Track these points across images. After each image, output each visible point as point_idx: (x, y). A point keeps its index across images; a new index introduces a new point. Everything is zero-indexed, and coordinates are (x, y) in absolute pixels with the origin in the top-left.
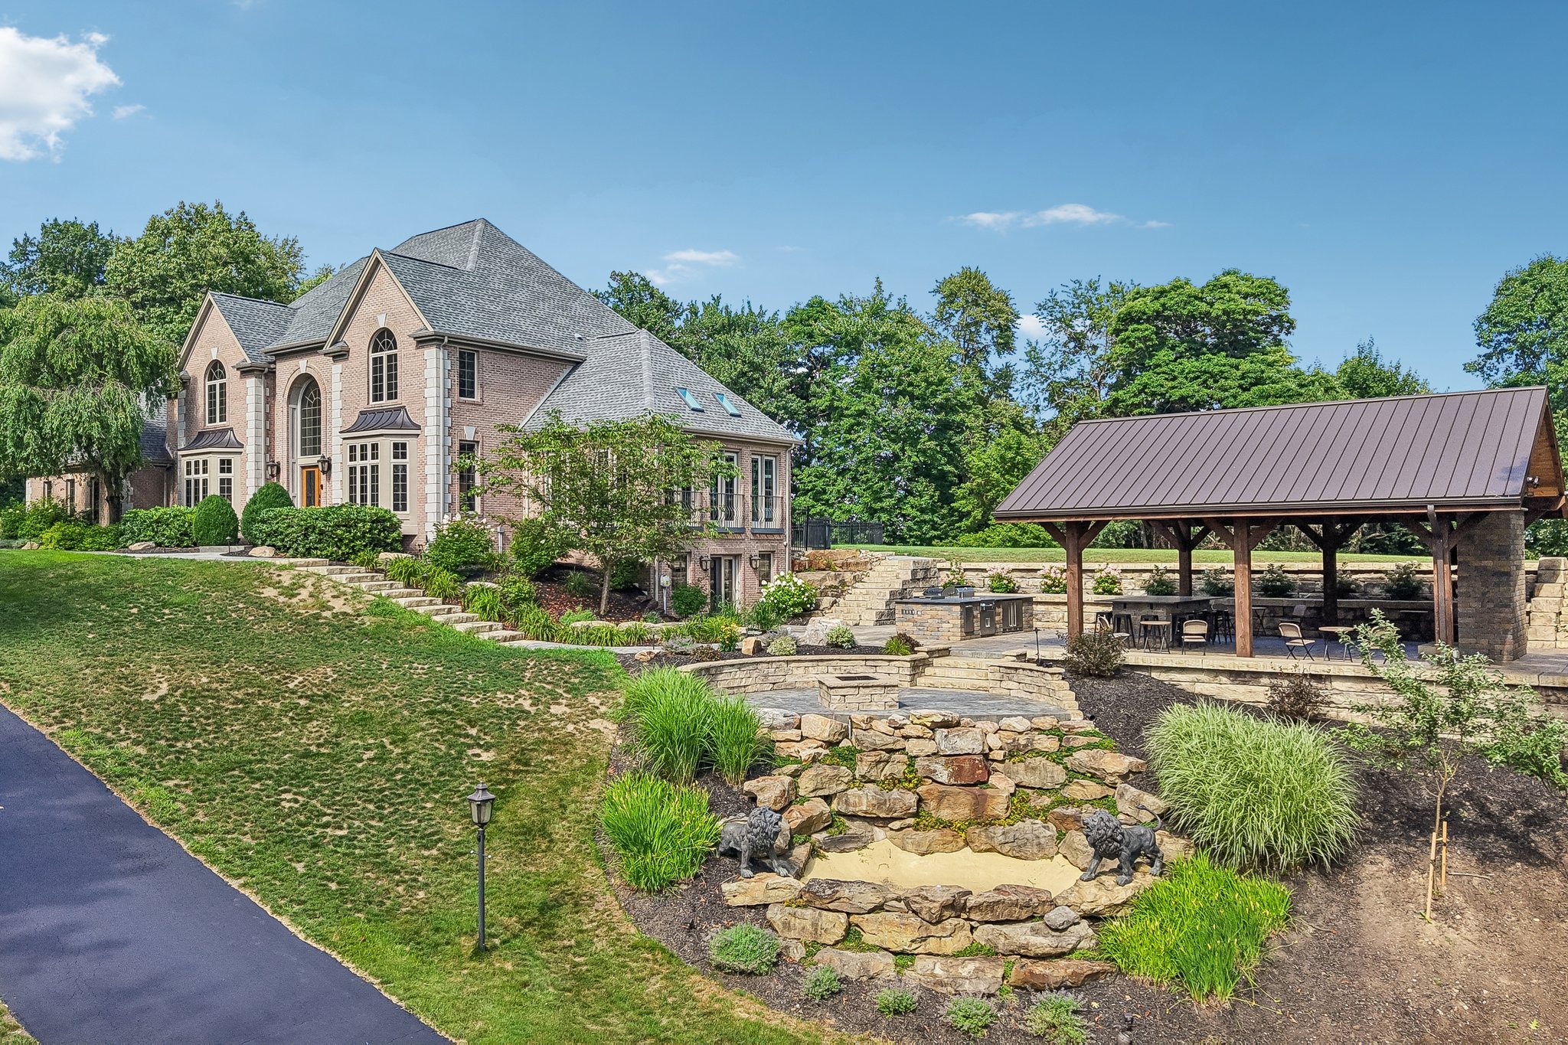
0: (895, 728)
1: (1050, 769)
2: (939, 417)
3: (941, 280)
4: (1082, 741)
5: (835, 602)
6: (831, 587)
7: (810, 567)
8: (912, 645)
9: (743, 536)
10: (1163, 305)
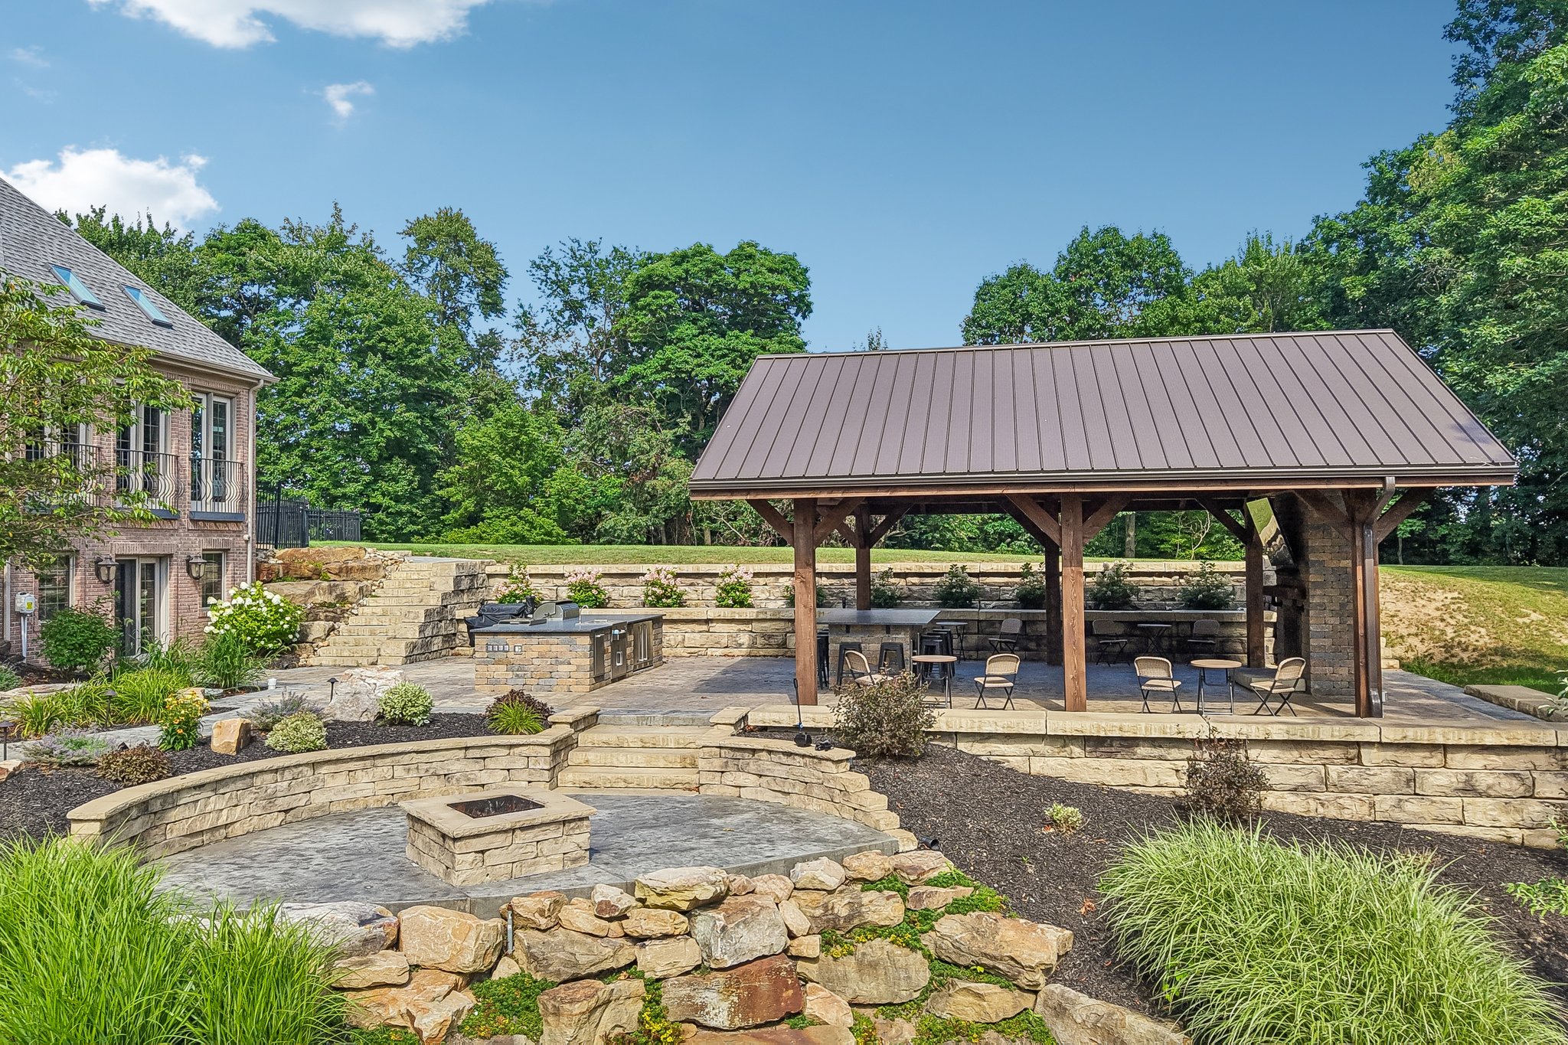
0: (610, 920)
1: (902, 962)
2: (419, 382)
3: (413, 220)
4: (945, 895)
5: (333, 629)
6: (323, 605)
7: (286, 574)
8: (542, 714)
9: (176, 525)
10: (687, 271)
